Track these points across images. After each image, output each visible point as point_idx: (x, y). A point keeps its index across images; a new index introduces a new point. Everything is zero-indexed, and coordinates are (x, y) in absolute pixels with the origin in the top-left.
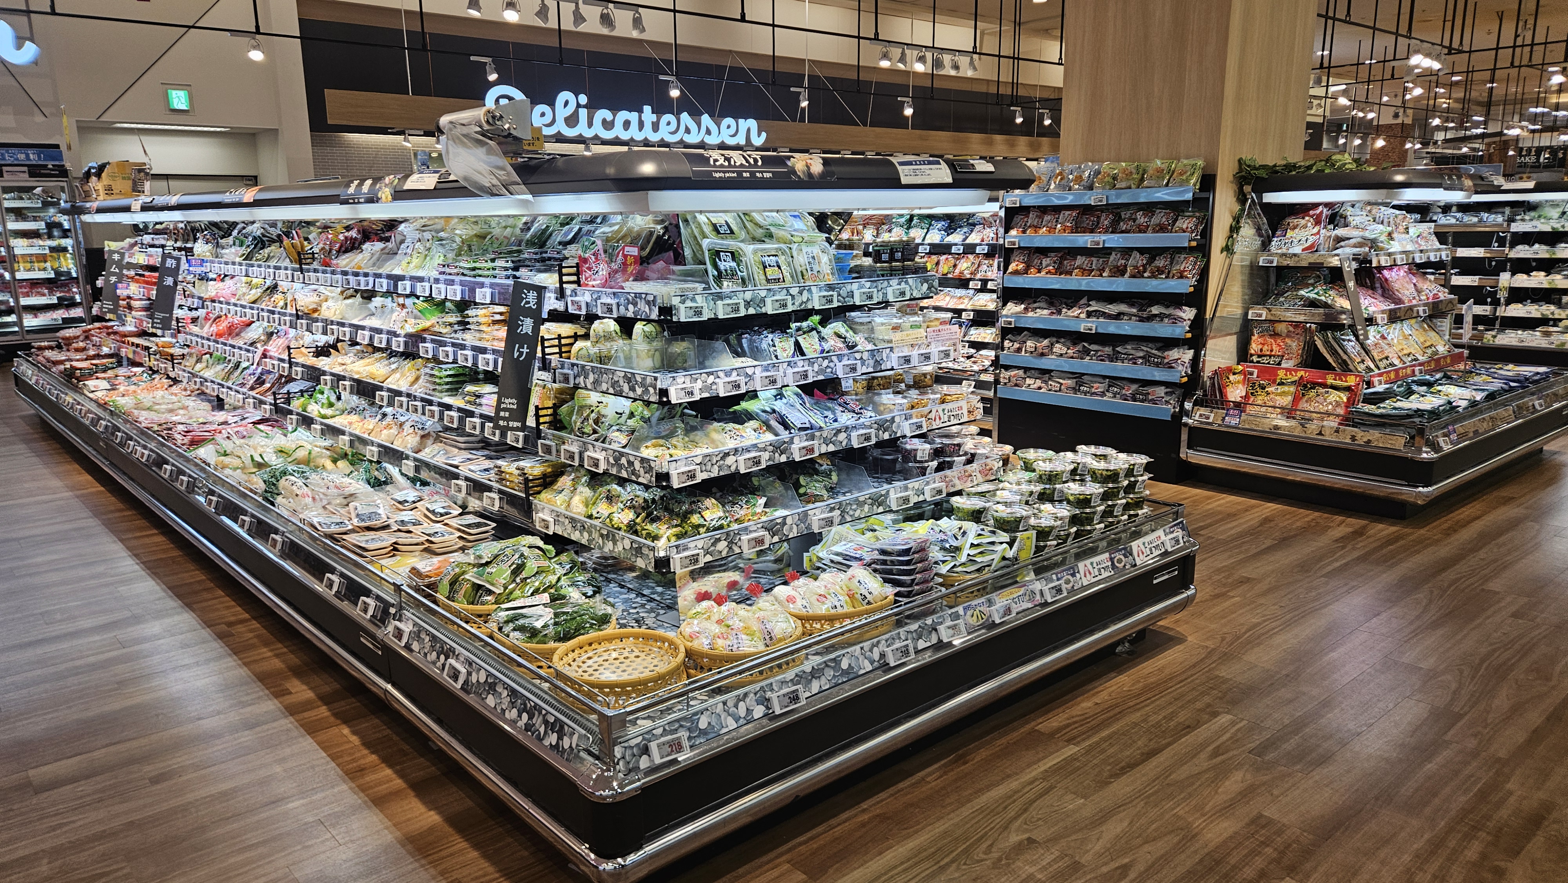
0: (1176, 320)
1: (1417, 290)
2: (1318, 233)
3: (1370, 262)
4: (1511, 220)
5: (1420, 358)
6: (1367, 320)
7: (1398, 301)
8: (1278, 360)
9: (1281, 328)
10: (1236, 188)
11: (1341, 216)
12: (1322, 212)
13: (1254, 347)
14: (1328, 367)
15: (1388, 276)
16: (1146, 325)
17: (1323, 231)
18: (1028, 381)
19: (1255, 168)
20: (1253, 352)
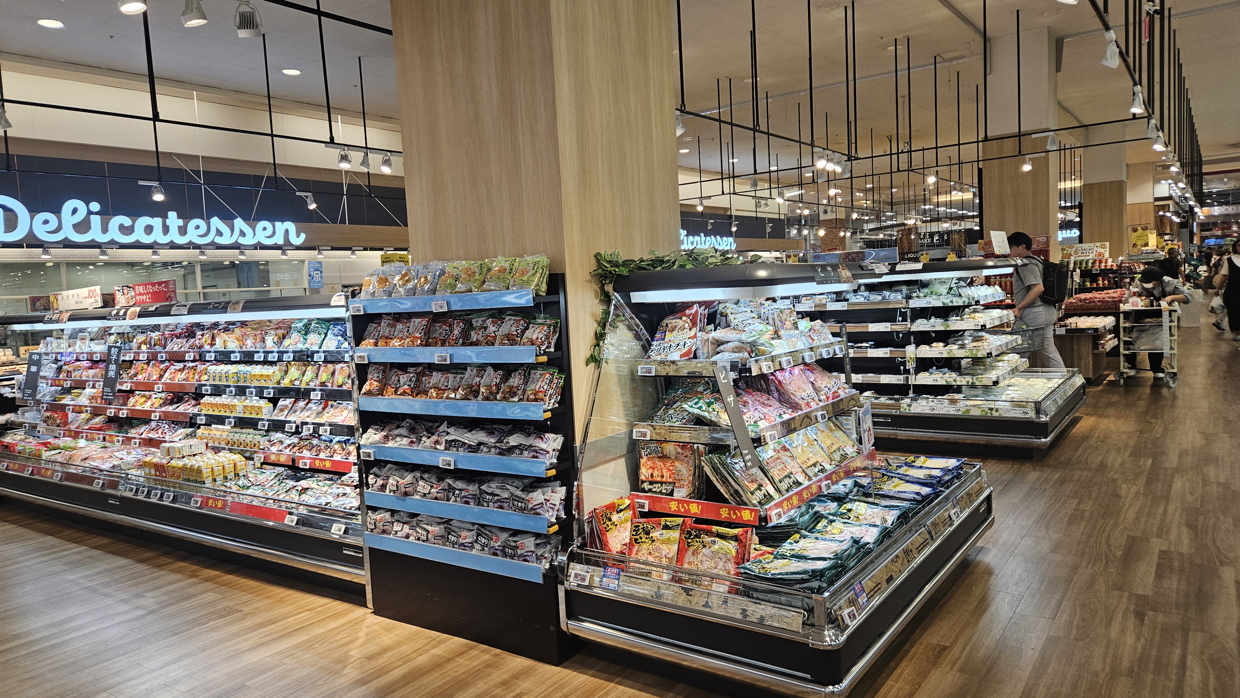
0: (537, 453)
1: (815, 389)
2: (695, 336)
3: (749, 370)
4: (909, 297)
5: (827, 467)
6: (754, 440)
7: (795, 407)
8: (670, 488)
9: (669, 449)
10: (597, 288)
11: (722, 314)
12: (697, 312)
13: (644, 473)
14: (721, 499)
15: (781, 379)
16: (505, 459)
17: (699, 334)
18: (397, 527)
19: (616, 264)
20: (643, 478)
